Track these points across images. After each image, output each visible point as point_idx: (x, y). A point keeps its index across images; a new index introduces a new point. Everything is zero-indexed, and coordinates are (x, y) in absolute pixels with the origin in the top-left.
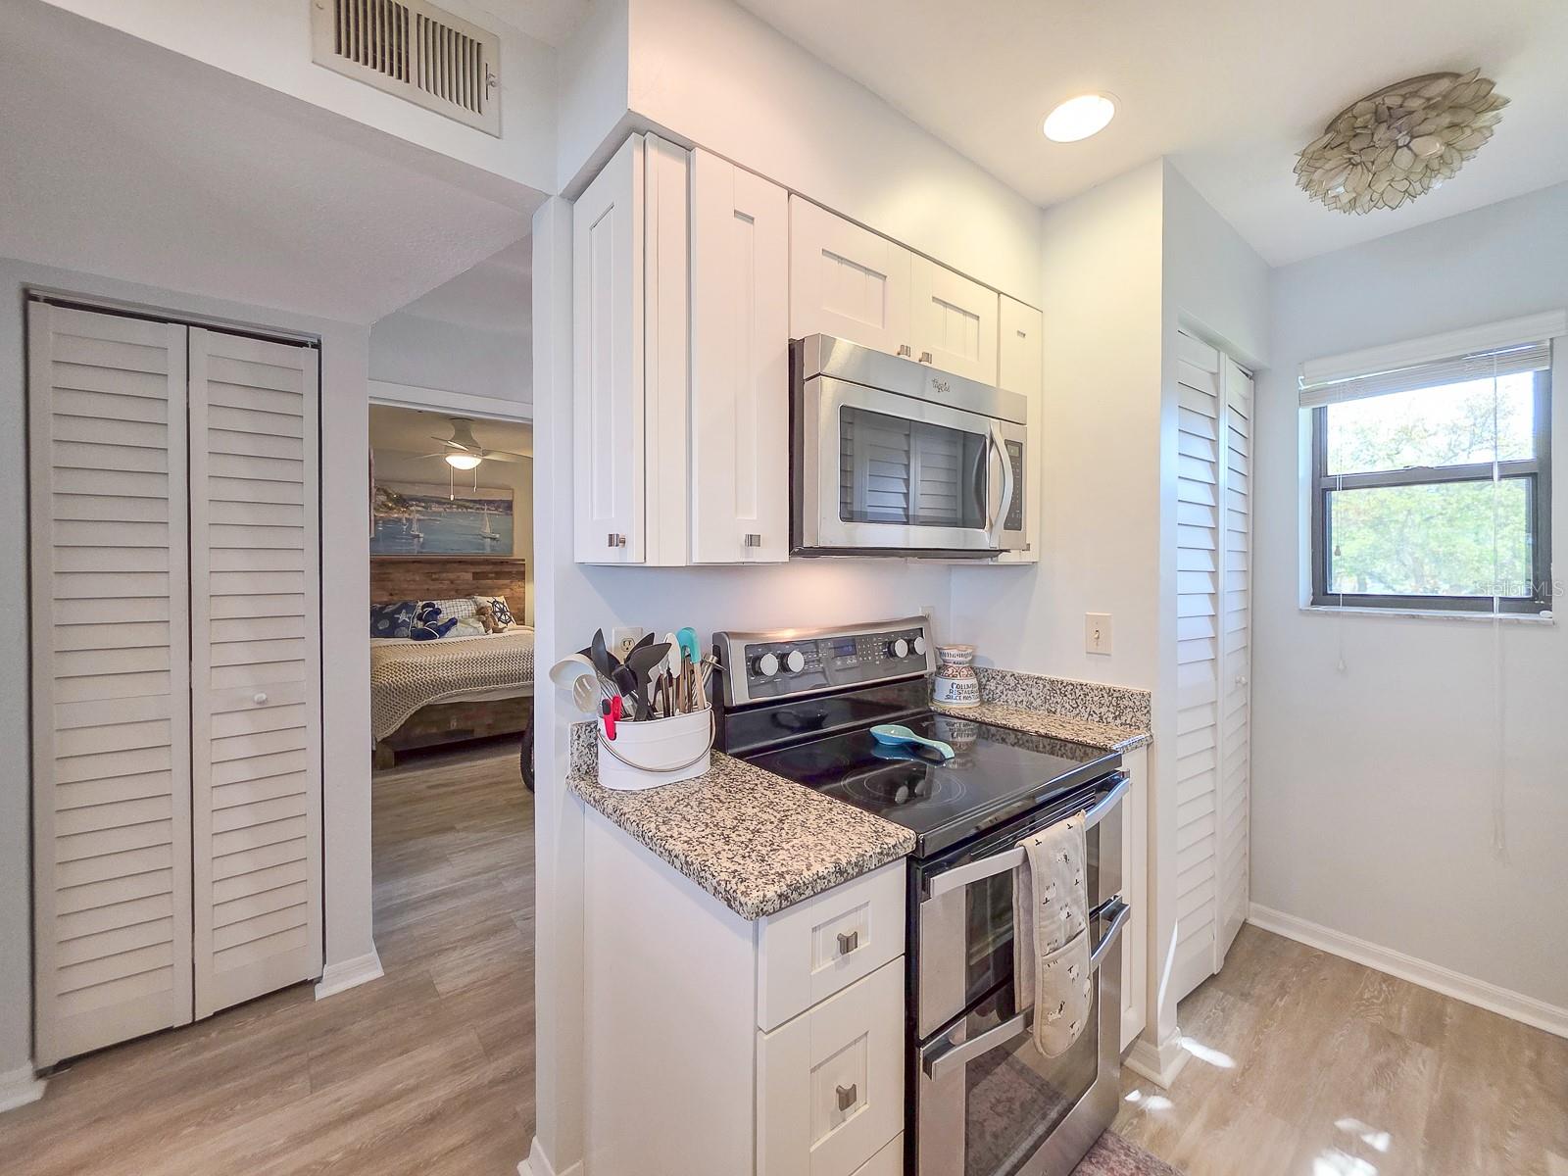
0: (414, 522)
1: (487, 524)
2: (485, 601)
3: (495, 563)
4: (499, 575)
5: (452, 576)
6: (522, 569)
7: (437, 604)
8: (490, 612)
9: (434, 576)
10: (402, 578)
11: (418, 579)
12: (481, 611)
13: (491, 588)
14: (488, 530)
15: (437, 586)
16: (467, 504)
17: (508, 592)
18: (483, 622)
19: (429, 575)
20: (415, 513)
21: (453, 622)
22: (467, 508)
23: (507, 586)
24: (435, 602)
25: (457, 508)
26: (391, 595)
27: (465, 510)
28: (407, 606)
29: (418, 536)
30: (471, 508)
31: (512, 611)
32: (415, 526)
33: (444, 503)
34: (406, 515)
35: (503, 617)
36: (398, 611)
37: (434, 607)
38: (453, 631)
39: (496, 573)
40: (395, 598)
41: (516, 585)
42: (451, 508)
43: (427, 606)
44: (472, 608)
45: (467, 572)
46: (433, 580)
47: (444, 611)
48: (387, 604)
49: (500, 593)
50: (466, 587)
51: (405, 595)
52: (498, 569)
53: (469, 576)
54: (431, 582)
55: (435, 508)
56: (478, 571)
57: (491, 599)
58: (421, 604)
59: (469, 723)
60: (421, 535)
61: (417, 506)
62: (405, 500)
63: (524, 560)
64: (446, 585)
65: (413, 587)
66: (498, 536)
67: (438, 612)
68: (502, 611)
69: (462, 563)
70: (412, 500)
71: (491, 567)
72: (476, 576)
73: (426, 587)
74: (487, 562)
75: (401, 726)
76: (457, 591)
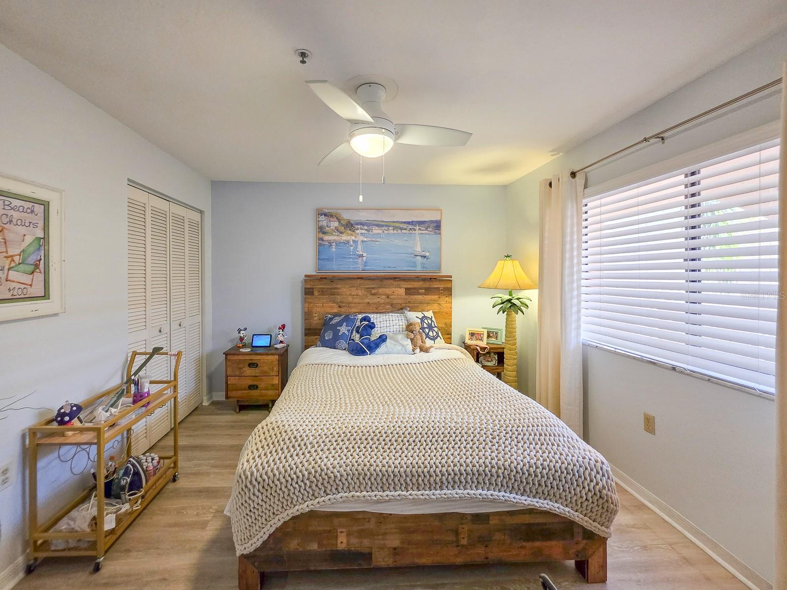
0: (359, 242)
1: (418, 243)
2: (414, 316)
3: (425, 280)
4: (428, 291)
5: (388, 291)
6: (449, 286)
7: (374, 317)
8: (418, 328)
9: (373, 291)
10: (348, 293)
11: (360, 293)
12: (410, 328)
13: (421, 303)
14: (418, 249)
15: (376, 300)
16: (402, 226)
17: (436, 307)
18: (412, 340)
19: (369, 290)
20: (360, 236)
21: (383, 339)
22: (401, 229)
23: (435, 301)
24: (371, 316)
25: (394, 230)
26: (340, 307)
27: (400, 231)
28: (347, 319)
29: (362, 256)
30: (405, 229)
31: (441, 325)
32: (360, 247)
33: (382, 226)
34: (353, 238)
35: (431, 333)
36: (340, 324)
37: (369, 321)
38: (383, 348)
39: (426, 289)
40: (343, 310)
41: (443, 300)
42: (388, 230)
43: (364, 319)
44: (403, 324)
45: (400, 288)
46: (373, 294)
47: (378, 325)
48: (336, 315)
49: (429, 307)
50: (400, 301)
51: (350, 307)
52: (427, 285)
53: (402, 291)
54: (370, 297)
55: (376, 230)
56: (409, 286)
57: (420, 315)
58: (360, 317)
59: (366, 542)
60: (365, 255)
61: (361, 229)
62: (352, 225)
63: (451, 277)
64: (382, 299)
65: (357, 300)
66: (427, 254)
67: (372, 326)
68: (430, 327)
69: (396, 278)
70: (357, 224)
71: (421, 283)
72: (409, 291)
73: (367, 300)
74: (418, 279)
75: (270, 535)
76: (392, 305)
